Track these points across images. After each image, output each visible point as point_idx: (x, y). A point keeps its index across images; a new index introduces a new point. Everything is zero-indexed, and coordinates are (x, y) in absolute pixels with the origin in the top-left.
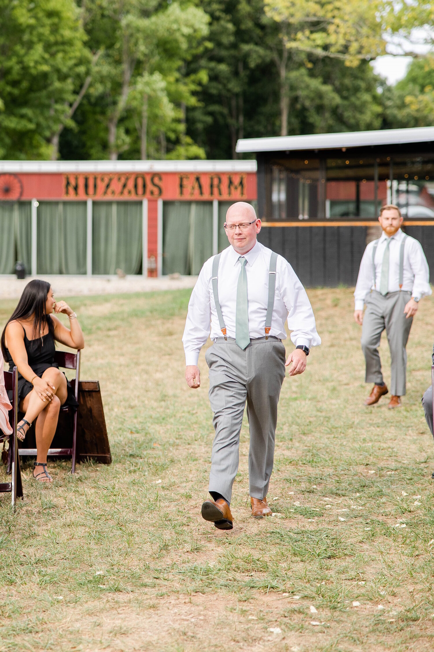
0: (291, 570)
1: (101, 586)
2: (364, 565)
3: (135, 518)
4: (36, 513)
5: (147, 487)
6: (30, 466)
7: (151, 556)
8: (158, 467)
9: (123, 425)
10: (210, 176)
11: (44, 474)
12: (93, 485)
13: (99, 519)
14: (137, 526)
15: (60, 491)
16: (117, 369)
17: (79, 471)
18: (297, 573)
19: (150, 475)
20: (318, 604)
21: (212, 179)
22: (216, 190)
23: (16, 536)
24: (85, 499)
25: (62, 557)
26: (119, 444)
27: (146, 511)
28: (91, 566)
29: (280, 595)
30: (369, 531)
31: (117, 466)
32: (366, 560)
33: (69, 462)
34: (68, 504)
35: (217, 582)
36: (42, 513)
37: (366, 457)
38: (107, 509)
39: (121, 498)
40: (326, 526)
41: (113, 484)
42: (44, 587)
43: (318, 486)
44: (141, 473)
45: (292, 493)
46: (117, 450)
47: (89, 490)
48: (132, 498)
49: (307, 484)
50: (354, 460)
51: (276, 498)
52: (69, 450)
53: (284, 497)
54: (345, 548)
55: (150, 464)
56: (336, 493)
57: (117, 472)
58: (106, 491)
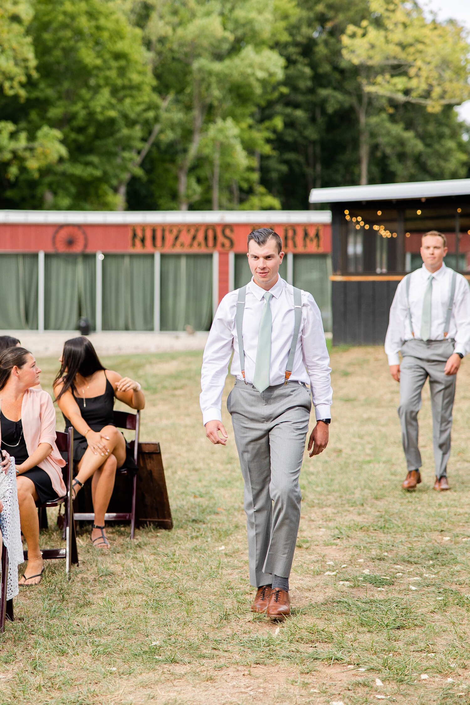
0: (358, 641)
1: (157, 657)
2: (434, 637)
3: (195, 586)
4: (91, 580)
5: (209, 554)
6: (87, 531)
7: (210, 626)
8: (222, 533)
9: (186, 488)
10: (285, 228)
11: (102, 539)
12: (153, 551)
13: (158, 587)
14: (197, 595)
15: (118, 558)
16: (182, 430)
17: (138, 537)
18: (363, 644)
19: (213, 541)
20: (384, 677)
21: (286, 231)
22: (290, 242)
23: (70, 604)
24: (144, 566)
25: (118, 626)
26: (182, 508)
27: (208, 579)
28: (147, 636)
29: (345, 668)
30: (441, 600)
31: (179, 531)
32: (437, 631)
33: (128, 527)
34: (125, 572)
35: (279, 653)
36: (97, 580)
37: (441, 523)
38: (166, 577)
39: (181, 566)
40: (396, 595)
41: (173, 550)
42: (97, 658)
43: (390, 553)
44: (203, 539)
45: (362, 560)
46: (179, 515)
47: (149, 557)
48: (193, 565)
49: (378, 551)
50: (429, 526)
51: (345, 566)
52: (128, 514)
53: (353, 564)
54: (415, 618)
55: (213, 530)
56: (408, 561)
57: (178, 538)
58: (166, 558)
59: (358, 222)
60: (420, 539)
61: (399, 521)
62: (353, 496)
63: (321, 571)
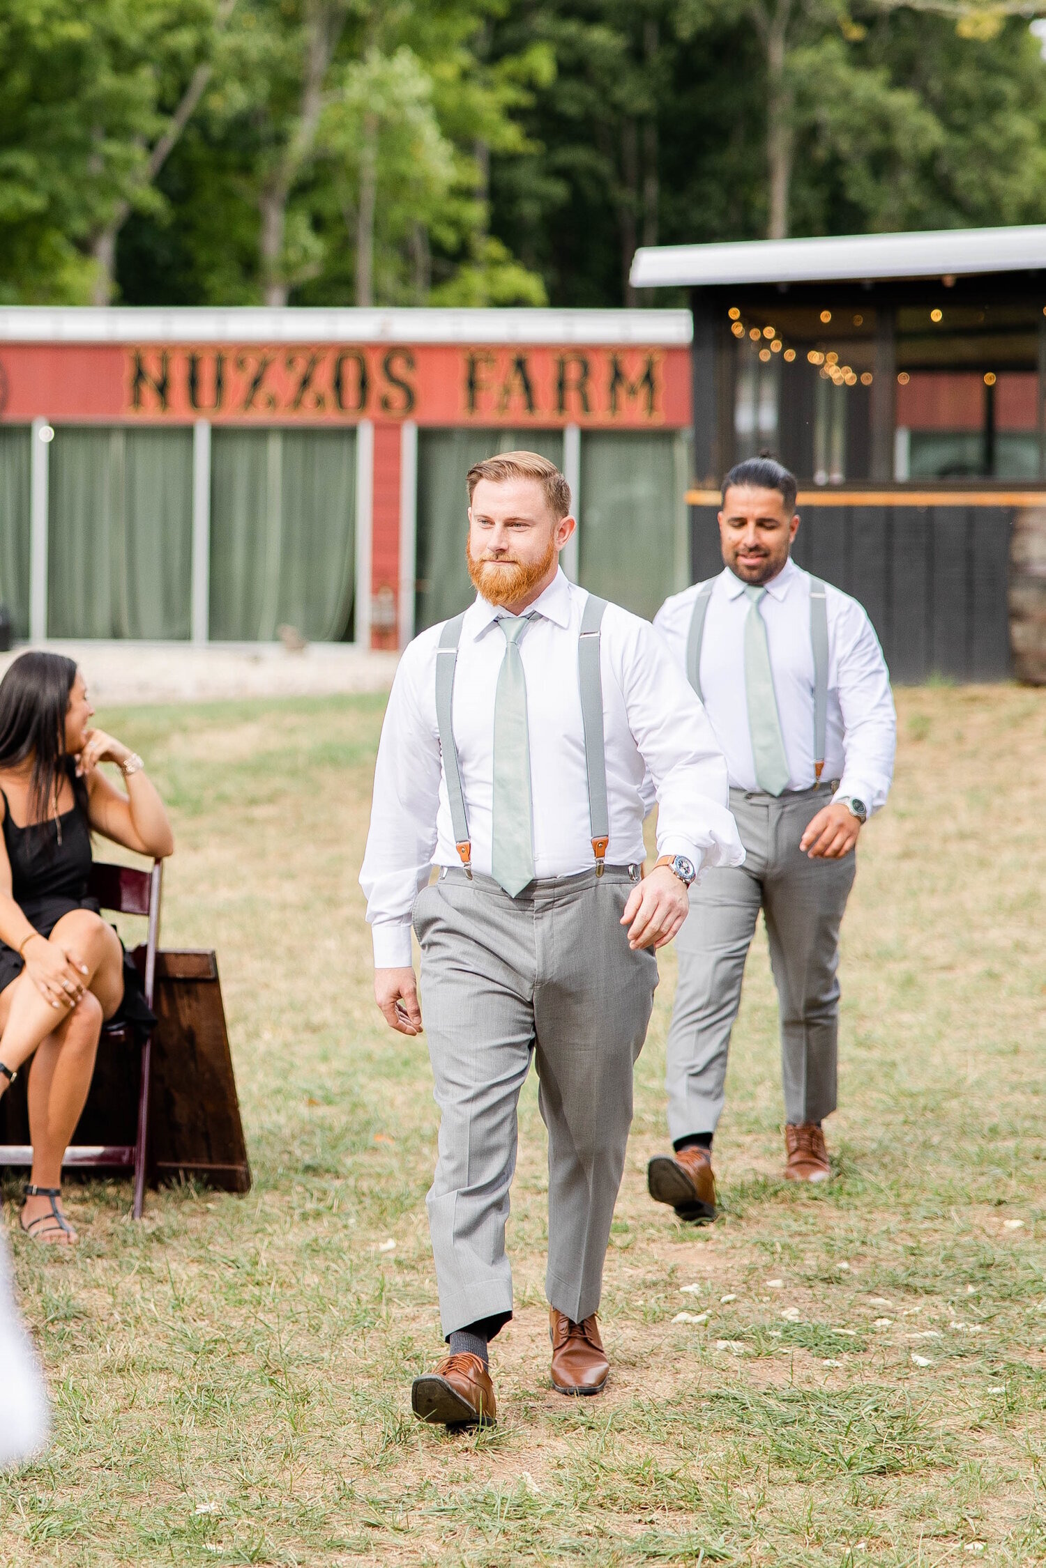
0: (769, 1507)
1: (211, 1547)
2: (982, 1496)
3: (315, 1350)
5: (351, 1261)
6: (11, 1196)
7: (358, 1461)
8: (388, 1203)
9: (285, 1078)
10: (557, 357)
11: (53, 1220)
12: (195, 1253)
13: (211, 1352)
14: (320, 1375)
15: (99, 1271)
17: (154, 1213)
18: (784, 1514)
19: (363, 1225)
21: (562, 365)
22: (573, 398)
24: (170, 1292)
25: (100, 1461)
26: (275, 1135)
27: (349, 1330)
28: (183, 1488)
30: (999, 1395)
31: (268, 1198)
32: (989, 1479)
33: (127, 1187)
34: (120, 1309)
35: (550, 1539)
36: (42, 1332)
37: (997, 1181)
38: (234, 1324)
39: (275, 1293)
40: (875, 1380)
41: (253, 1251)
42: (43, 1546)
43: (855, 1263)
44: (335, 1219)
45: (777, 1283)
46: (268, 1153)
47: (184, 1269)
48: (308, 1292)
49: (823, 1256)
50: (963, 1188)
51: (731, 1297)
52: (127, 1150)
53: (752, 1294)
54: (929, 1443)
55: (363, 1194)
56: (907, 1285)
57: (267, 1218)
58: (231, 1271)
59: (765, 343)
60: (937, 1224)
61: (882, 1173)
62: (750, 1104)
63: (664, 1312)
